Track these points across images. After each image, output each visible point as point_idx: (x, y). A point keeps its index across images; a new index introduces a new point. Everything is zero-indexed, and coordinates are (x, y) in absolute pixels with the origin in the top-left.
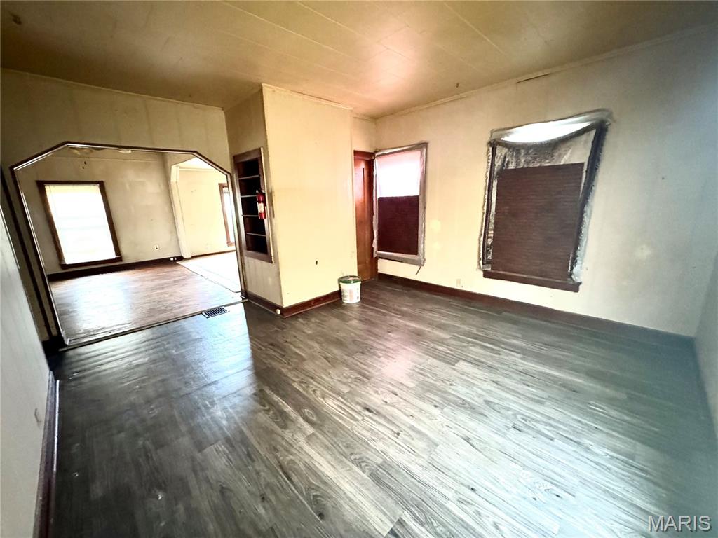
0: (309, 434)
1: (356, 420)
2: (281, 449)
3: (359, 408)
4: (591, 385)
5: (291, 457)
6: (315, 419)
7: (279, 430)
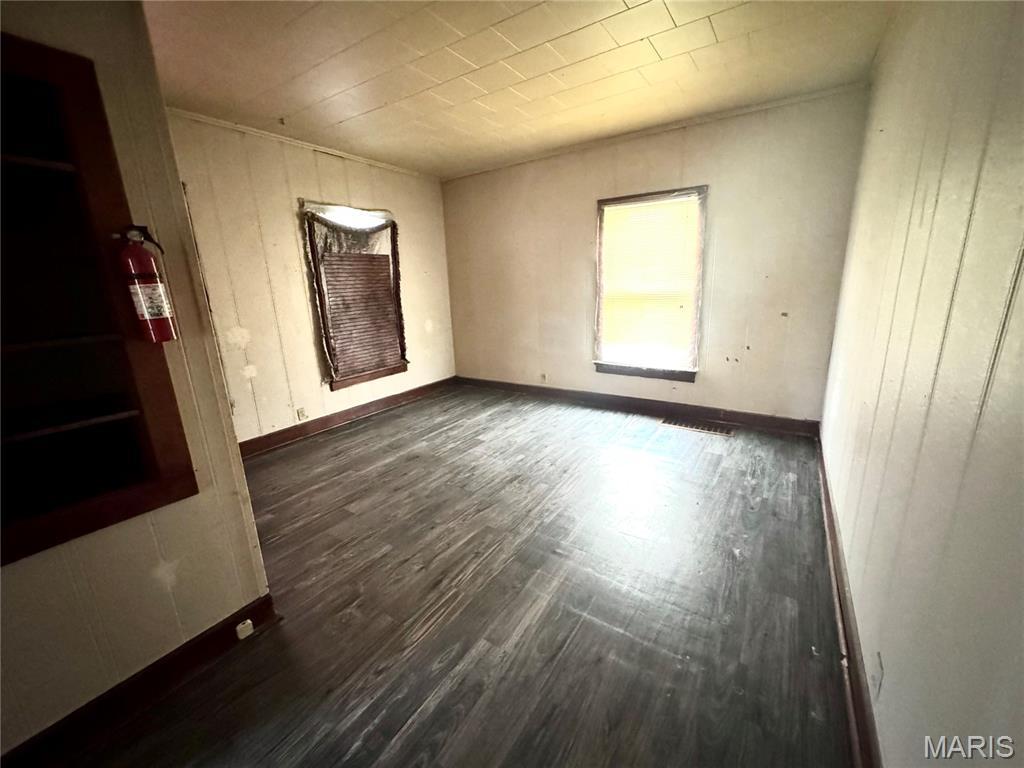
0: (488, 645)
1: (456, 595)
2: (523, 673)
3: (433, 596)
4: (489, 413)
5: (534, 651)
6: (457, 646)
7: (488, 694)
